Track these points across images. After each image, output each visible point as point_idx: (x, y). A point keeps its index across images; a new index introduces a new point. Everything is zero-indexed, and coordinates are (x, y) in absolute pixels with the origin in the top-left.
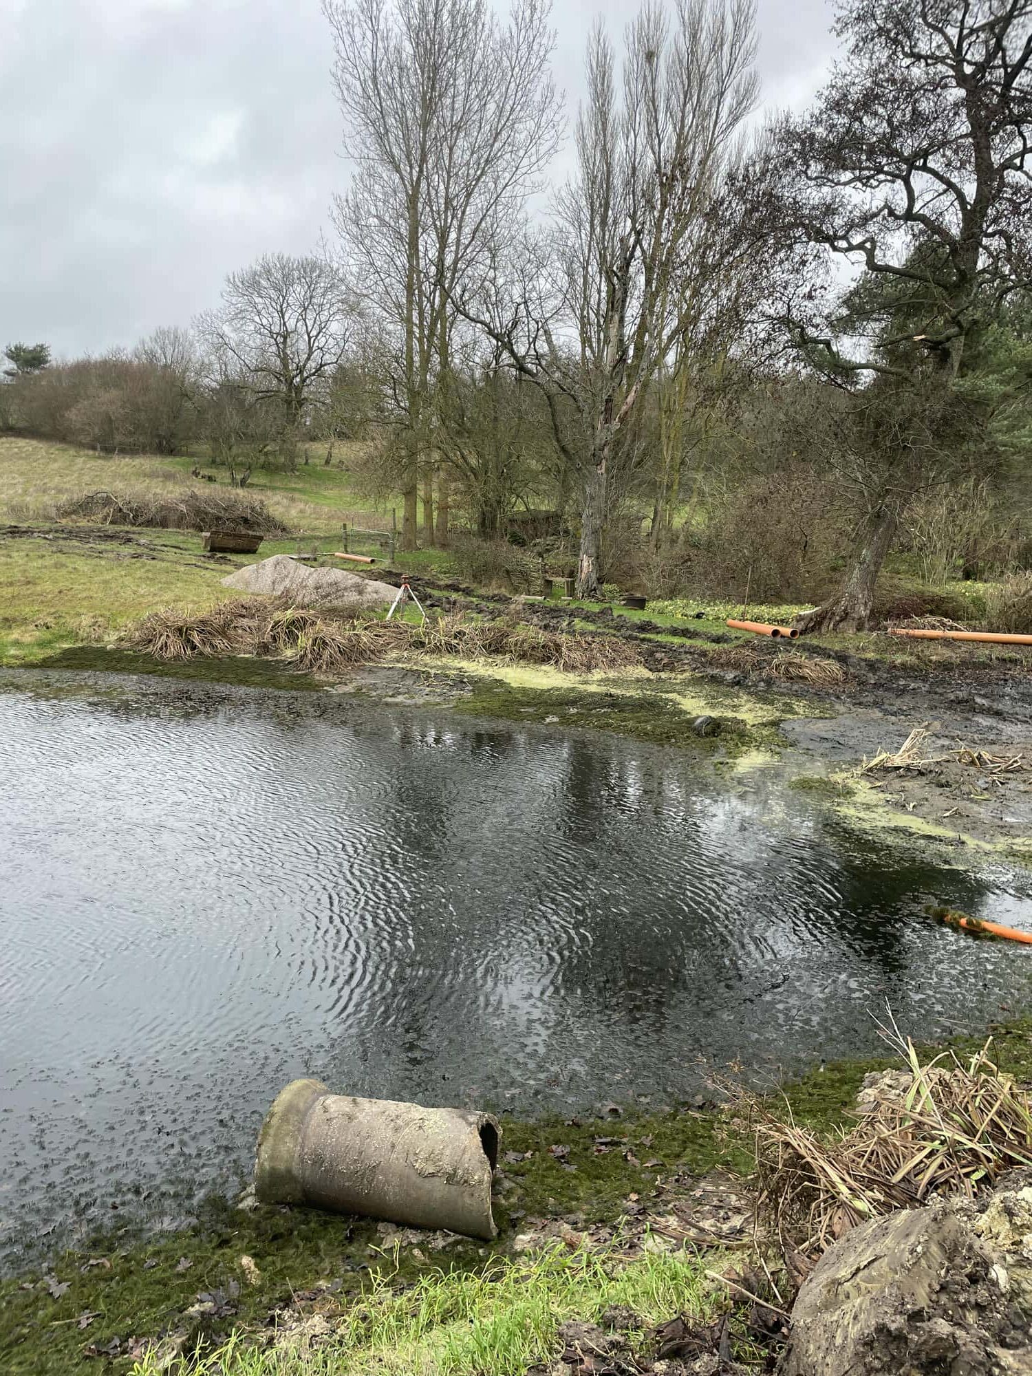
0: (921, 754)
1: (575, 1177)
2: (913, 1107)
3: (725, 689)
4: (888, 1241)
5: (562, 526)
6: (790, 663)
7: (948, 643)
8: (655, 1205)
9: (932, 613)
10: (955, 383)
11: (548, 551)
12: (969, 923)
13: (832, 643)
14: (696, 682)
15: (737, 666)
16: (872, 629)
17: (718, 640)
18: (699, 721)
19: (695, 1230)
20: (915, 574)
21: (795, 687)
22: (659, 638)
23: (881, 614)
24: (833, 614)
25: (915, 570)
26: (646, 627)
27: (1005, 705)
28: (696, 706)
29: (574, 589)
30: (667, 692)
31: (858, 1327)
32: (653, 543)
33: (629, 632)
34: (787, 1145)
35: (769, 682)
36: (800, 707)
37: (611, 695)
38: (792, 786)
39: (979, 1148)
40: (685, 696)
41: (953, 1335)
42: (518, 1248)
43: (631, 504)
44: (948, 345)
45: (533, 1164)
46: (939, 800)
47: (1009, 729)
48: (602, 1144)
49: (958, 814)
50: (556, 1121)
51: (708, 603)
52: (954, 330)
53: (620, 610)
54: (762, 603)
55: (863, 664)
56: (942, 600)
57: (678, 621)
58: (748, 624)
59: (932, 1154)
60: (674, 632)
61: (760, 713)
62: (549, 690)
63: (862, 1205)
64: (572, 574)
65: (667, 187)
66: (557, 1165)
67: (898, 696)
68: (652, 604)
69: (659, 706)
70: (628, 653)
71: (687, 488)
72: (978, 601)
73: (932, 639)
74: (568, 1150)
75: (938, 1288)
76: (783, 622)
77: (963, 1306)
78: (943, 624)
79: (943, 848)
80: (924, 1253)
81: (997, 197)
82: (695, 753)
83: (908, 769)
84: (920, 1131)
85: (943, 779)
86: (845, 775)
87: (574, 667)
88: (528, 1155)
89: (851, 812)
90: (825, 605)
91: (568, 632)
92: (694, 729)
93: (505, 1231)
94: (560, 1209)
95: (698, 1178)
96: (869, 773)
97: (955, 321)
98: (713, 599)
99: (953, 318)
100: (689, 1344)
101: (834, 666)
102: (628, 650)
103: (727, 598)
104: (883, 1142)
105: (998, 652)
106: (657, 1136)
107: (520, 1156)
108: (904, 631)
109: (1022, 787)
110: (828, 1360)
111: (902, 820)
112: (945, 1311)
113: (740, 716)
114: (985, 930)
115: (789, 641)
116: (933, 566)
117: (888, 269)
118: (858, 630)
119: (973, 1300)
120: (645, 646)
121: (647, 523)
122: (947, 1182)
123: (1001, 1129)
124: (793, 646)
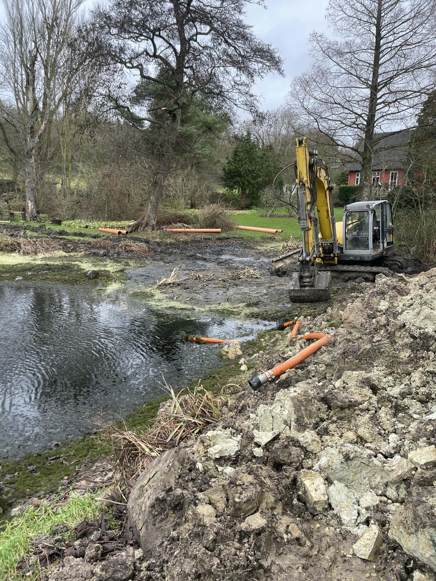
0: (178, 277)
1: (39, 477)
2: (174, 412)
3: (100, 258)
4: (160, 465)
5: (16, 187)
6: (126, 245)
7: (186, 233)
8: (75, 478)
9: (180, 222)
10: (180, 129)
11: (10, 199)
12: (197, 339)
13: (143, 236)
14: (86, 256)
15: (104, 248)
16: (157, 230)
17: (95, 237)
18: (89, 273)
19: (92, 484)
20: (172, 206)
21: (130, 255)
22: (69, 237)
23: (161, 223)
24: (142, 224)
25: (173, 206)
26: (62, 233)
27: (207, 256)
28: (88, 266)
29: (26, 217)
30: (74, 261)
31: (150, 501)
32: (63, 194)
33: (54, 236)
34: (125, 439)
35: (118, 254)
36: (131, 263)
37: (48, 265)
38: (131, 296)
39: (197, 421)
40: (82, 263)
41: (182, 493)
42: (13, 514)
43: (49, 177)
44: (175, 112)
45: (18, 477)
46: (185, 294)
47: (209, 265)
48: (51, 460)
49: (192, 299)
50: (30, 456)
51: (90, 221)
52: (176, 106)
53: (49, 226)
54: (113, 220)
55: (155, 244)
56: (183, 217)
57: (77, 230)
58: (108, 230)
59: (180, 427)
60: (75, 234)
61: (116, 267)
62: (16, 265)
63: (153, 454)
64: (24, 210)
65: (51, 29)
66: (30, 475)
67: (169, 256)
68: (64, 223)
69: (71, 268)
70: (54, 245)
71: (75, 170)
72: (195, 217)
73: (180, 232)
74: (35, 466)
75: (178, 477)
76: (123, 228)
77: (187, 481)
78: (184, 226)
79: (187, 312)
80: (172, 466)
81: (188, 52)
82: (88, 286)
83: (174, 284)
84: (177, 420)
85: (186, 286)
86: (150, 289)
87: (28, 253)
88: (16, 474)
89: (154, 303)
90: (139, 220)
91: (24, 237)
92: (87, 276)
93: (6, 510)
94: (32, 492)
95: (93, 462)
96: (160, 287)
97: (176, 103)
98: (92, 219)
99: (176, 101)
100: (89, 530)
101: (144, 245)
102: (54, 244)
103: (98, 219)
104: (163, 428)
105: (204, 236)
106: (76, 450)
107: (12, 476)
108: (170, 230)
109: (214, 286)
110: (140, 517)
111: (173, 304)
112: (181, 485)
113: (107, 269)
114: (202, 340)
115: (125, 236)
116: (179, 203)
117: (149, 78)
118: (153, 230)
119: (190, 478)
120: (62, 242)
121: (59, 186)
122: (186, 436)
123: (205, 412)
124: (127, 238)
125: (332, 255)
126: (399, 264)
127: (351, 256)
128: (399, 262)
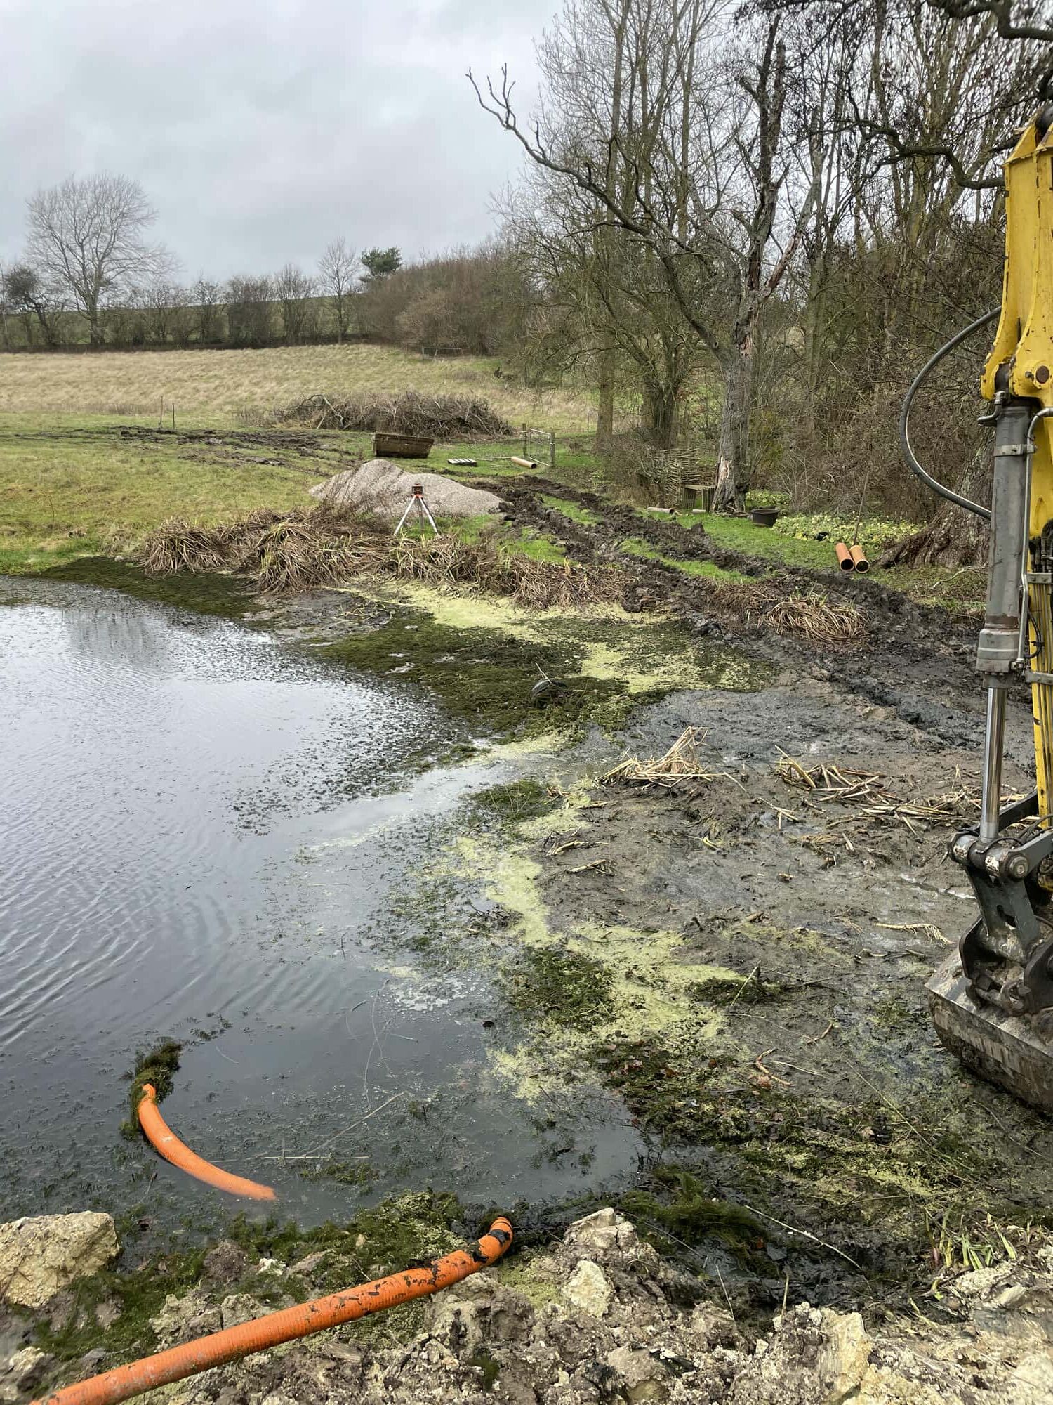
6: (791, 609)
18: (540, 684)
24: (932, 540)
29: (712, 499)
35: (760, 633)
37: (514, 642)
49: (599, 869)
68: (783, 521)
70: (609, 586)
83: (656, 784)
86: (585, 783)
90: (928, 527)
96: (602, 786)
118: (963, 563)
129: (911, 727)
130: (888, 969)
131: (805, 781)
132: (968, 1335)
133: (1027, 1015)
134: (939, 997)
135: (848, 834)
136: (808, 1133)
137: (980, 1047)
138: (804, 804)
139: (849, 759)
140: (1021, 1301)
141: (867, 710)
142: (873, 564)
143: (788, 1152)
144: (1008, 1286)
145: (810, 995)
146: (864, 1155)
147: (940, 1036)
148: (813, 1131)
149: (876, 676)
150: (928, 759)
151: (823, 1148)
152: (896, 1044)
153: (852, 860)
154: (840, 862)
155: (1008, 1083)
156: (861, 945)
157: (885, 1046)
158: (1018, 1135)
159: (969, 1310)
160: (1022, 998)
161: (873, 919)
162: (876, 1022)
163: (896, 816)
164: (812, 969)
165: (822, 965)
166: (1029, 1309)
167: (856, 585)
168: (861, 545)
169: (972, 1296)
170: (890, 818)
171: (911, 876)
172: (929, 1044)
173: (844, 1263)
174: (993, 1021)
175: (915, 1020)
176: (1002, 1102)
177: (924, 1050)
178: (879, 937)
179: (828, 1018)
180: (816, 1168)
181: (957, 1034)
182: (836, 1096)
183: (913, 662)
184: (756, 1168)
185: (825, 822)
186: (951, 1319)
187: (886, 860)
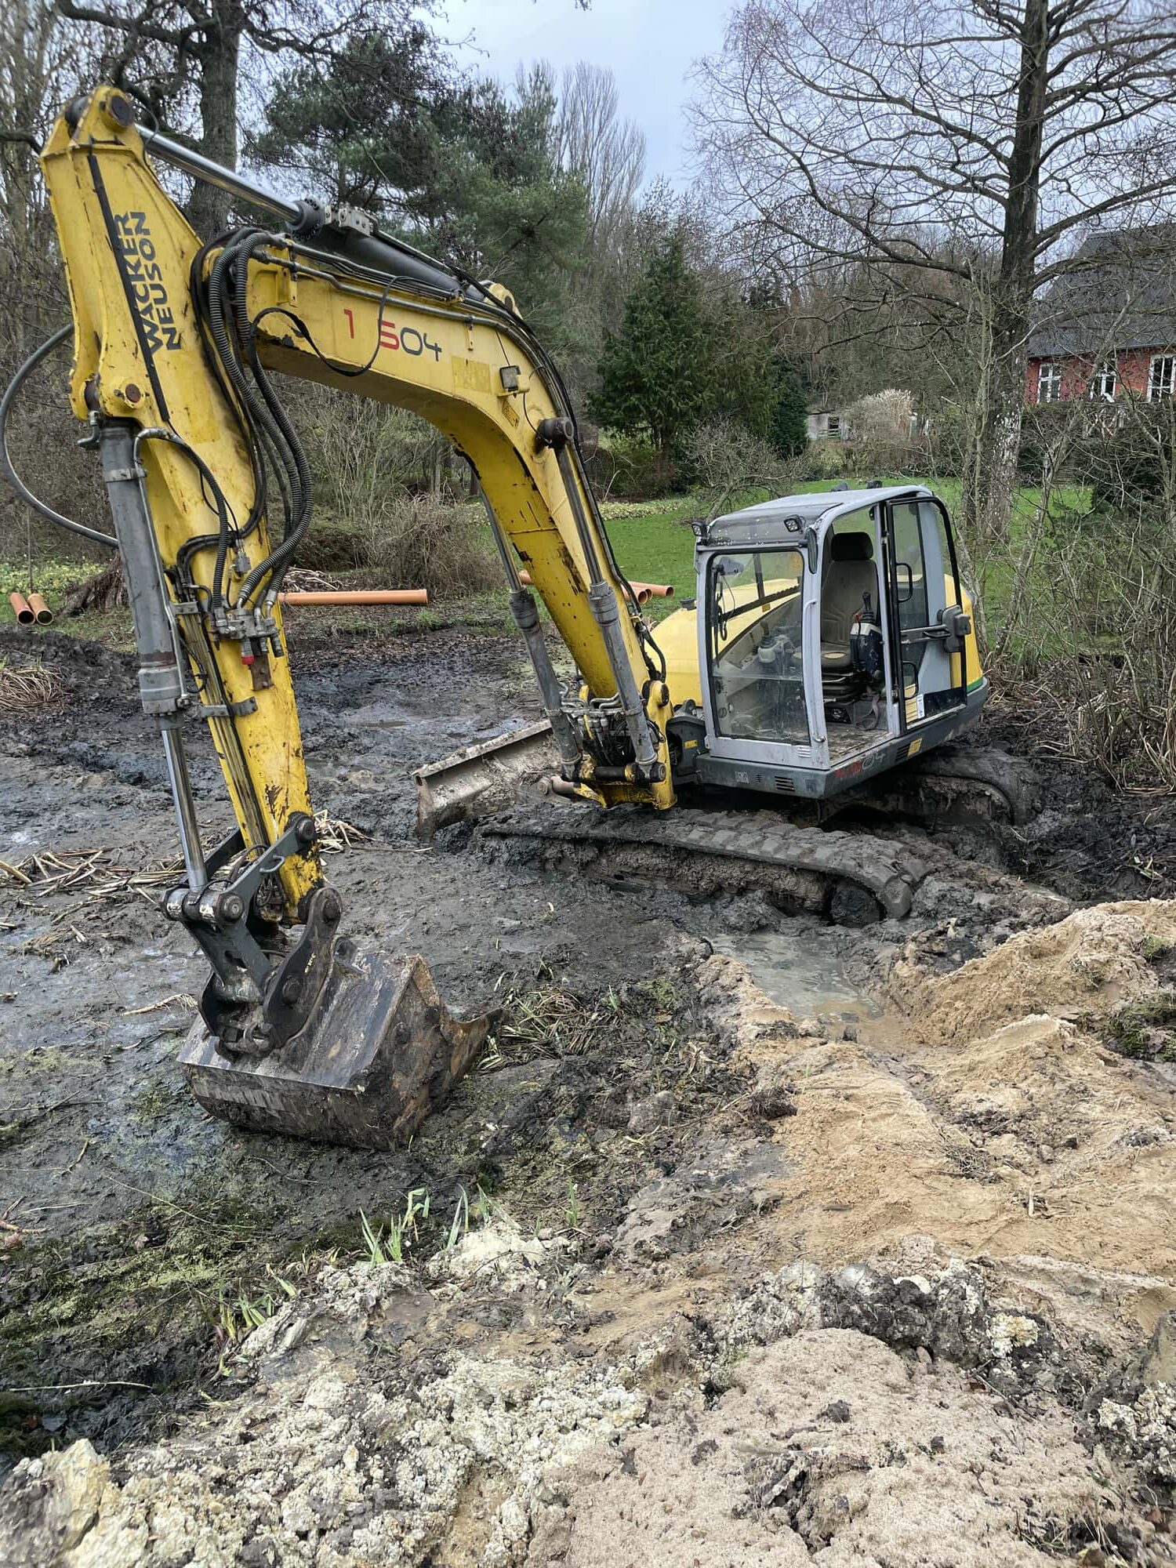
125: (628, 773)
126: (997, 797)
127: (741, 768)
128: (996, 786)
129: (133, 789)
130: (143, 1057)
131: (16, 878)
132: (261, 1395)
133: (276, 1051)
134: (194, 1066)
135: (76, 925)
136: (74, 1273)
137: (243, 1101)
138: (19, 906)
139: (66, 840)
140: (305, 1333)
141: (80, 780)
142: (58, 614)
143: (52, 1306)
144: (291, 1325)
145: (57, 1120)
146: (140, 1267)
147: (204, 1106)
148: (79, 1268)
149: (85, 740)
150: (155, 819)
151: (95, 1282)
152: (164, 1132)
153: (87, 952)
154: (72, 958)
155: (277, 1125)
156: (109, 1043)
157: (152, 1141)
158: (296, 1172)
159: (257, 1370)
160: (266, 1036)
161: (120, 1009)
162: (138, 1119)
163: (130, 889)
164: (56, 1089)
165: (67, 1081)
166: (315, 1338)
167: (41, 640)
168: (41, 593)
169: (259, 1354)
170: (123, 894)
171: (155, 949)
172: (197, 1119)
173: (132, 1392)
174: (247, 1069)
175: (179, 1100)
176: (275, 1146)
177: (194, 1127)
178: (129, 1026)
179: (84, 1137)
180: (89, 1307)
181: (218, 1097)
182: (102, 1219)
183: (124, 716)
184: (19, 1342)
185: (48, 918)
186: (242, 1388)
187: (124, 940)
